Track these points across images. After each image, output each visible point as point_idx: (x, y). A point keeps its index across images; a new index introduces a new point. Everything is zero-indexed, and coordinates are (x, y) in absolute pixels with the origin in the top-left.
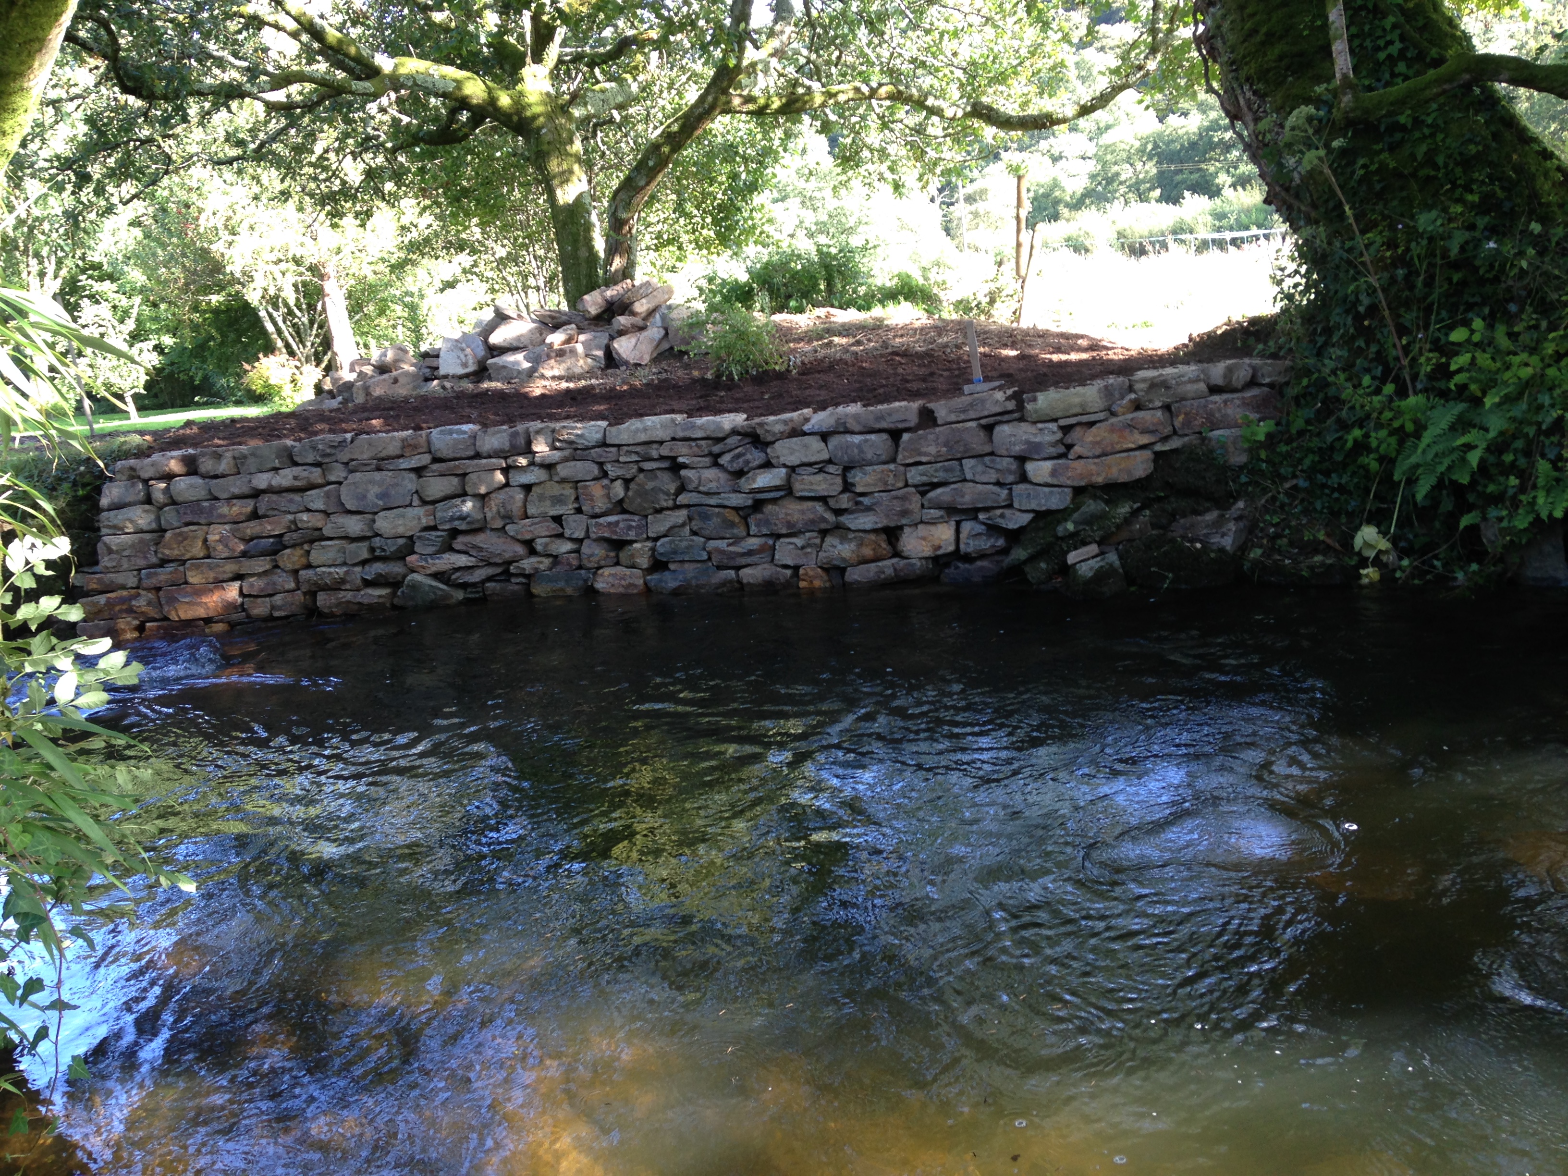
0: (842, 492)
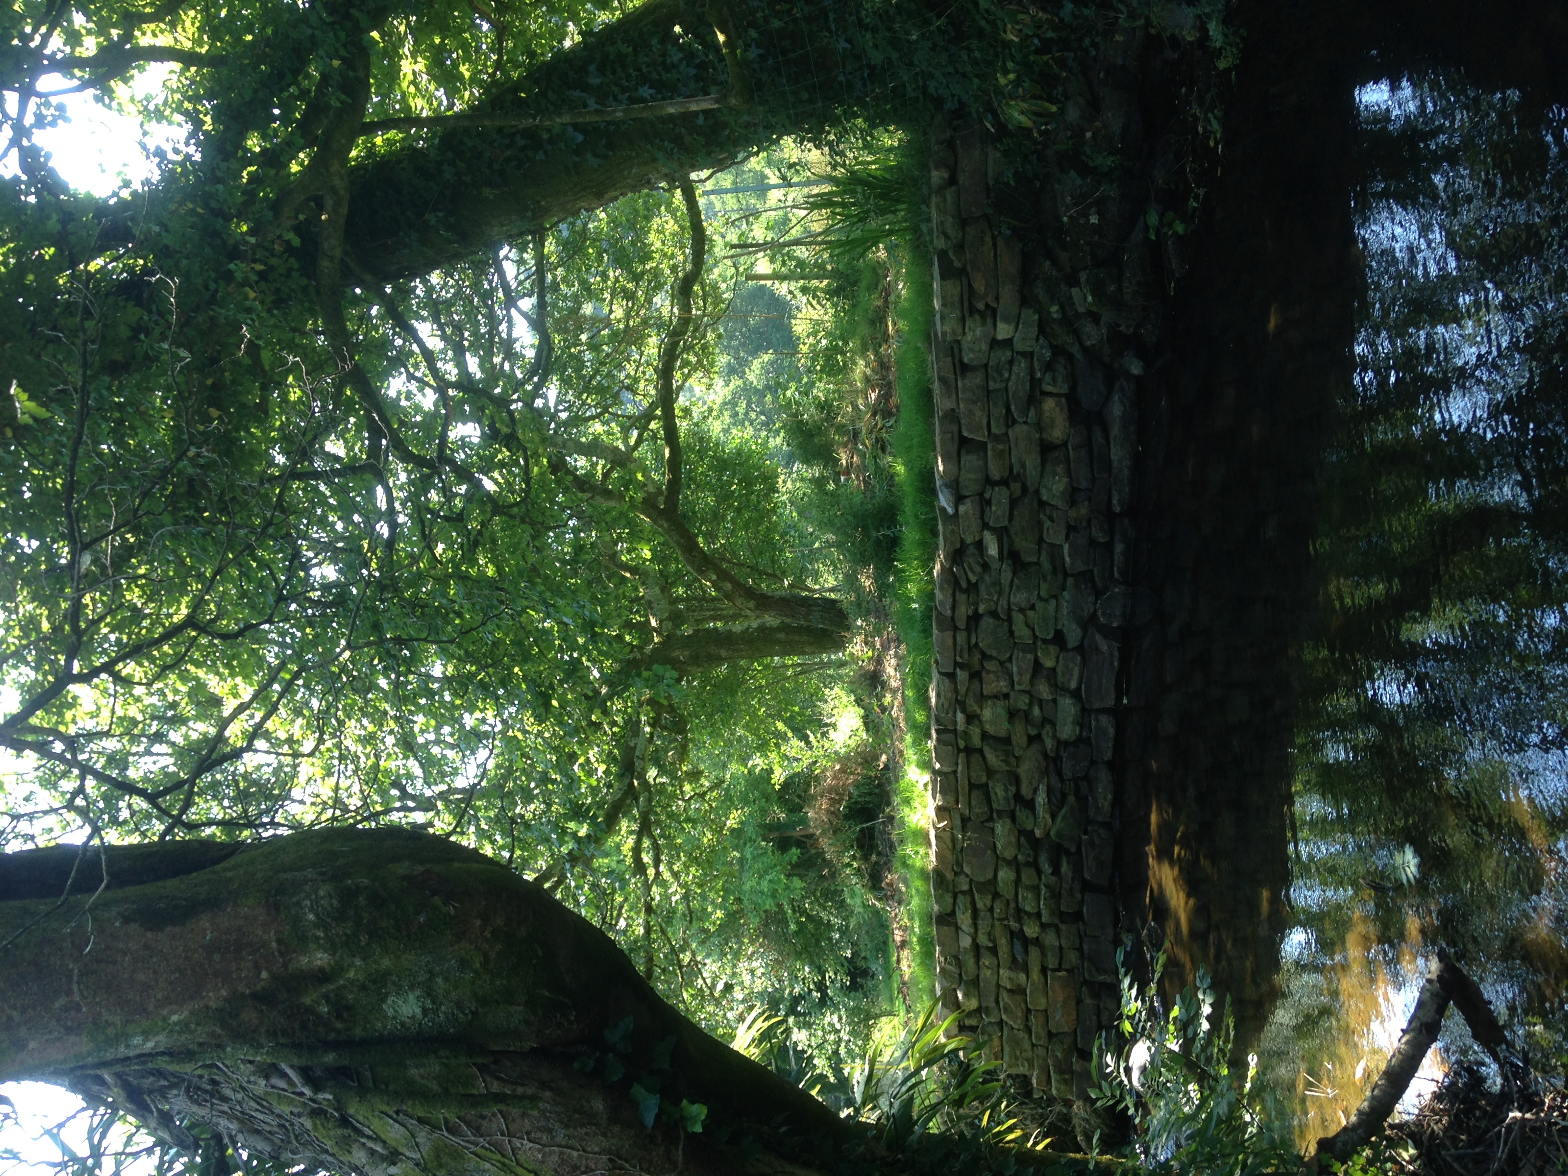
0: (1008, 487)
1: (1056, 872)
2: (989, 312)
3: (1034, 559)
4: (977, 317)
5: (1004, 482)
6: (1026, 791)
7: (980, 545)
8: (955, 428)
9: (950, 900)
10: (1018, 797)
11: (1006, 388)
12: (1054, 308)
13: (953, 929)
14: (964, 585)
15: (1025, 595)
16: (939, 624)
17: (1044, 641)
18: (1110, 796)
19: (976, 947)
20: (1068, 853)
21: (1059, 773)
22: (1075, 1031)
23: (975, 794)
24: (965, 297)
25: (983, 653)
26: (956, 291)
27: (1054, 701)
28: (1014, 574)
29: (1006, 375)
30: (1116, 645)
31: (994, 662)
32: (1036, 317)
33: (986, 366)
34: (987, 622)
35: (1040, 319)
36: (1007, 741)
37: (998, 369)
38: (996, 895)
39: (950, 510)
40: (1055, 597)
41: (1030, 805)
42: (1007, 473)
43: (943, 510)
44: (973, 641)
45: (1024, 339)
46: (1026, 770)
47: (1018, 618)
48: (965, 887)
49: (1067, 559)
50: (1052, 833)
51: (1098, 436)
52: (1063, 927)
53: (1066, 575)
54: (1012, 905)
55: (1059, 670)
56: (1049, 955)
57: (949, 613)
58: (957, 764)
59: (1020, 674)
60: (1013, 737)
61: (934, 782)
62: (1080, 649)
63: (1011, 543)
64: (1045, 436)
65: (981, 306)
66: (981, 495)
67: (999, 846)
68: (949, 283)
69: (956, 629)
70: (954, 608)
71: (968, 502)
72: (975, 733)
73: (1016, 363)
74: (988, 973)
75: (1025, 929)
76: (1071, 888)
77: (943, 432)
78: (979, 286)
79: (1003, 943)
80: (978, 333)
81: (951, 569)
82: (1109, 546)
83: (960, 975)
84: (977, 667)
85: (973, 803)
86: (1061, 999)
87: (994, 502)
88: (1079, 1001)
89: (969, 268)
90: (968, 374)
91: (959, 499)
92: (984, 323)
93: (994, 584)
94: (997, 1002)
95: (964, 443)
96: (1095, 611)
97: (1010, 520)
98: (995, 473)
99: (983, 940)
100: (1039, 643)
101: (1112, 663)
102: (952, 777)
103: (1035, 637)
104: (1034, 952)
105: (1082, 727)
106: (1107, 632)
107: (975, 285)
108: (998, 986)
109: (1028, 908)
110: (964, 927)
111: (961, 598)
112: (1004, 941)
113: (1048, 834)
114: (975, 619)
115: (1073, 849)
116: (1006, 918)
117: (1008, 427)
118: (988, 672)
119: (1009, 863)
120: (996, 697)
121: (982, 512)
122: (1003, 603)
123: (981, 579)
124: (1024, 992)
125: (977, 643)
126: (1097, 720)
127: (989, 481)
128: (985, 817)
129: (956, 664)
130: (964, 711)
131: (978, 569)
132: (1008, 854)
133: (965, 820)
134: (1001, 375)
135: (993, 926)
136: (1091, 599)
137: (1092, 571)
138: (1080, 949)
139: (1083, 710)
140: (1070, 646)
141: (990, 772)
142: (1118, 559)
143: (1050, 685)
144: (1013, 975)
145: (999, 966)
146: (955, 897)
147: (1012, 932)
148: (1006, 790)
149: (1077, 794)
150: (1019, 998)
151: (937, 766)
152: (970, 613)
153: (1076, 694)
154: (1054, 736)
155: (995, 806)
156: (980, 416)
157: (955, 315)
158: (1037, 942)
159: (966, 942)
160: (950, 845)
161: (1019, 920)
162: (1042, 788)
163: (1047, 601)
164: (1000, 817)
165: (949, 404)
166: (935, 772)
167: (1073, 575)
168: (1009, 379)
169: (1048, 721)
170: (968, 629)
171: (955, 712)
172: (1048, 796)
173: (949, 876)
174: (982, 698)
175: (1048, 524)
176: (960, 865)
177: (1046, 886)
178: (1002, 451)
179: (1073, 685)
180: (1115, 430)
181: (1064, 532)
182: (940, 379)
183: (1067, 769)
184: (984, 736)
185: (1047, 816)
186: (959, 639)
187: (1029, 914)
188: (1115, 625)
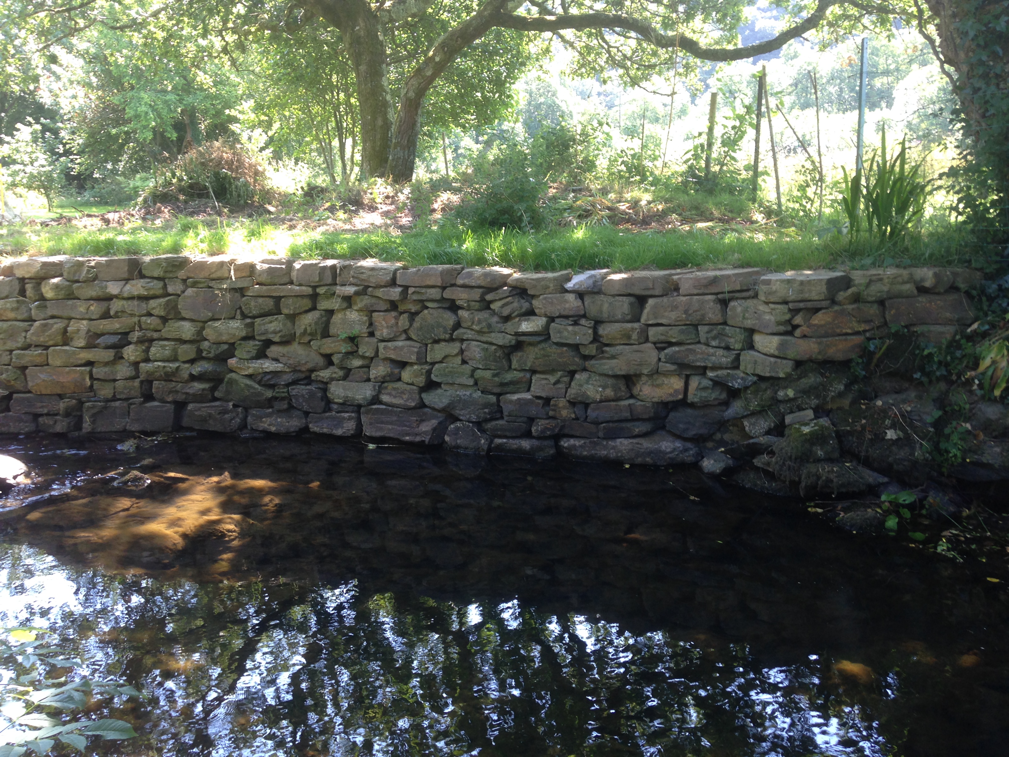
0: (591, 342)
1: (193, 378)
2: (789, 328)
3: (515, 364)
4: (788, 317)
5: (596, 338)
6: (273, 351)
7: (531, 313)
8: (657, 292)
9: (156, 274)
10: (268, 343)
11: (699, 342)
12: (791, 393)
13: (126, 276)
14: (489, 297)
15: (478, 356)
16: (448, 272)
17: (429, 372)
18: (273, 429)
19: (109, 298)
20: (213, 389)
21: (295, 382)
22: (29, 392)
23: (270, 303)
24: (809, 305)
25: (417, 313)
26: (814, 295)
27: (369, 380)
28: (500, 346)
29: (714, 343)
30: (427, 439)
31: (407, 323)
32: (782, 375)
33: (725, 323)
34: (449, 319)
35: (779, 379)
36: (326, 334)
37: (721, 335)
38: (164, 320)
39: (570, 285)
40: (476, 384)
41: (261, 354)
42: (605, 341)
43: (569, 279)
44: (429, 304)
45: (755, 362)
46: (296, 350)
47: (454, 348)
48: (170, 289)
49: (515, 397)
50: (233, 375)
51: (640, 427)
52: (137, 383)
53: (499, 395)
54: (156, 335)
55: (398, 385)
56: (106, 369)
57: (460, 282)
58: (300, 285)
59: (396, 348)
60: (329, 340)
61: (279, 262)
62: (422, 405)
63: (531, 344)
64: (644, 379)
65: (798, 320)
66: (584, 316)
67: (217, 324)
68: (824, 289)
69: (444, 288)
70: (464, 286)
71: (579, 303)
72: (335, 304)
73: (725, 353)
74: (82, 309)
75: (132, 347)
76: (177, 392)
77: (654, 280)
78: (819, 319)
79: (115, 325)
80: (767, 317)
81: (505, 284)
82: (528, 435)
83: (77, 281)
84: (401, 308)
85: (260, 300)
86: (62, 379)
87: (577, 328)
88: (61, 396)
89: (836, 308)
90: (719, 306)
91: (580, 295)
92: (779, 323)
93: (489, 326)
94: (53, 317)
95: (641, 300)
96: (461, 420)
97: (557, 344)
98: (605, 331)
99: (116, 306)
100: (427, 367)
101: (408, 434)
102: (286, 280)
103: (433, 364)
104: (109, 355)
105: (343, 404)
106: (440, 430)
107: (820, 314)
108: (70, 319)
109: (153, 350)
110: (128, 287)
111: (476, 294)
112: (117, 326)
113: (232, 371)
114: (453, 307)
115: (217, 394)
116: (141, 329)
117: (655, 343)
118: (396, 318)
119: (199, 332)
120: (371, 324)
121: (566, 317)
122: (469, 335)
123: (494, 313)
124: (65, 344)
125: (427, 308)
126: (350, 419)
127: (598, 323)
128: (246, 312)
129: (406, 288)
130: (357, 293)
131: (506, 312)
132: (208, 332)
133: (241, 291)
134: (714, 338)
135: (132, 315)
136: (474, 418)
137: (502, 418)
138: (114, 399)
139: (359, 406)
140: (424, 395)
141: (292, 318)
142: (515, 444)
143: (384, 377)
144: (83, 333)
145: (91, 320)
146: (158, 279)
147: (127, 334)
148: (275, 332)
149: (275, 398)
150: (59, 338)
151: (297, 265)
152: (458, 303)
153: (376, 400)
154: (332, 379)
155: (258, 320)
156: (672, 316)
157: (791, 295)
158: (119, 357)
159: (113, 288)
160: (214, 276)
161: (140, 341)
162: (278, 367)
163: (472, 376)
164: (247, 325)
165: (685, 287)
166: (290, 263)
167: (498, 401)
168: (707, 345)
169: (347, 374)
170: (443, 299)
171: (356, 285)
172: (271, 372)
173: (182, 274)
174: (370, 312)
175: (552, 379)
176: (194, 284)
177: (178, 368)
178: (629, 337)
179: (385, 398)
180: (646, 444)
181: (543, 395)
182: (716, 277)
183: (300, 390)
184: (330, 313)
185: (250, 371)
186: (433, 291)
187: (147, 351)
188: (447, 438)
